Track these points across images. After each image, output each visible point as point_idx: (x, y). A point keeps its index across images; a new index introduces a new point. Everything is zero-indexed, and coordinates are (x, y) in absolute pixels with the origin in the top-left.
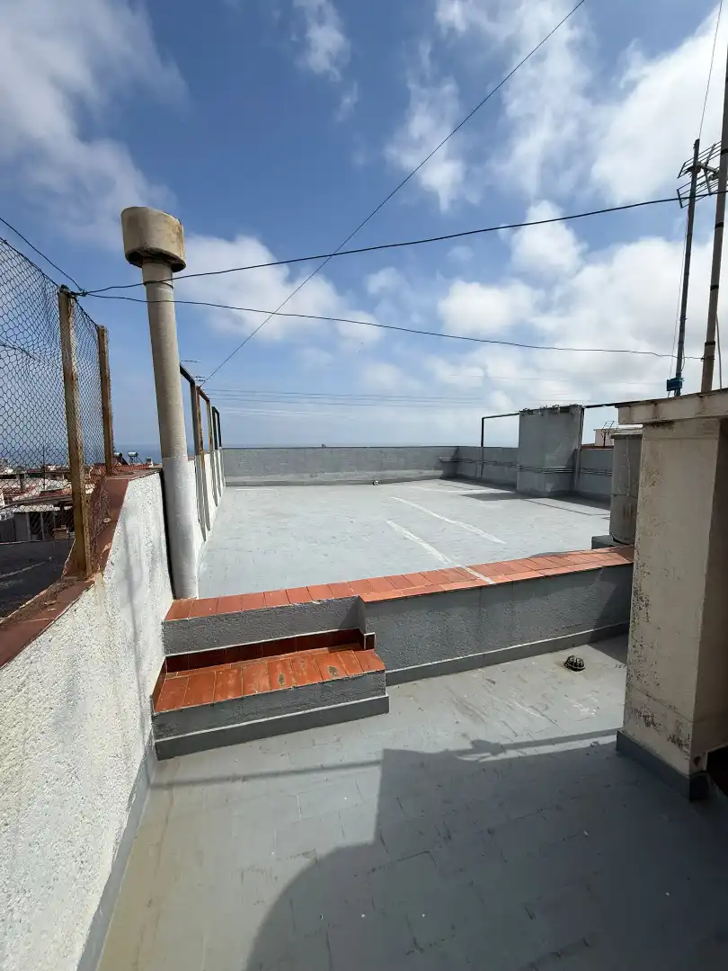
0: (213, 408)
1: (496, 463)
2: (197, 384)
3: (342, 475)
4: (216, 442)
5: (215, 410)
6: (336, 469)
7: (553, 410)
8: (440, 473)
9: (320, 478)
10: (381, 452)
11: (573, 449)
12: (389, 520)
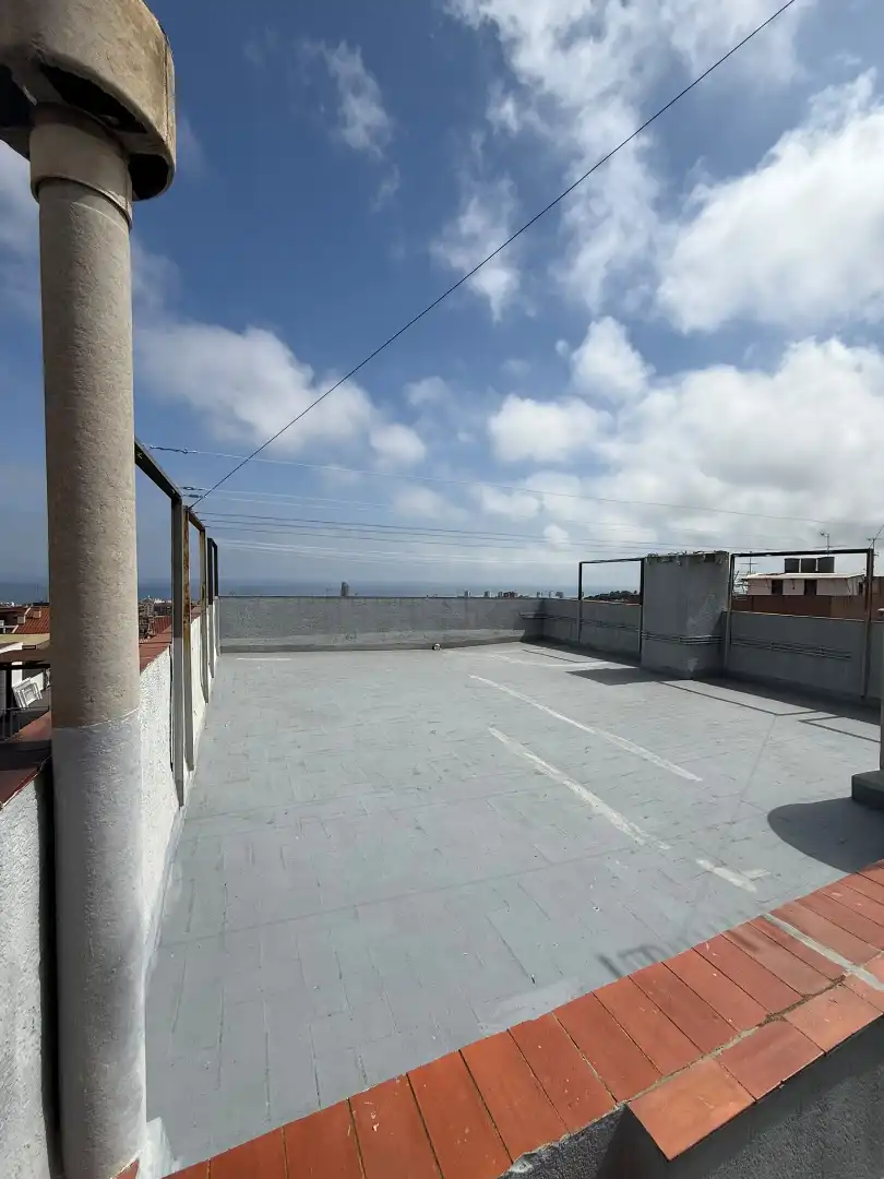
0: (210, 540)
1: (600, 624)
2: (186, 502)
3: (391, 636)
4: (211, 588)
5: (211, 543)
6: (383, 627)
7: (696, 557)
8: (521, 633)
9: (361, 639)
10: (445, 604)
11: (719, 612)
12: (492, 726)
